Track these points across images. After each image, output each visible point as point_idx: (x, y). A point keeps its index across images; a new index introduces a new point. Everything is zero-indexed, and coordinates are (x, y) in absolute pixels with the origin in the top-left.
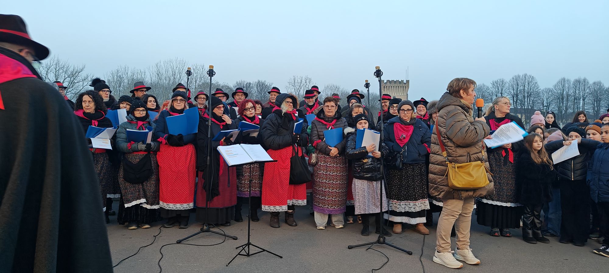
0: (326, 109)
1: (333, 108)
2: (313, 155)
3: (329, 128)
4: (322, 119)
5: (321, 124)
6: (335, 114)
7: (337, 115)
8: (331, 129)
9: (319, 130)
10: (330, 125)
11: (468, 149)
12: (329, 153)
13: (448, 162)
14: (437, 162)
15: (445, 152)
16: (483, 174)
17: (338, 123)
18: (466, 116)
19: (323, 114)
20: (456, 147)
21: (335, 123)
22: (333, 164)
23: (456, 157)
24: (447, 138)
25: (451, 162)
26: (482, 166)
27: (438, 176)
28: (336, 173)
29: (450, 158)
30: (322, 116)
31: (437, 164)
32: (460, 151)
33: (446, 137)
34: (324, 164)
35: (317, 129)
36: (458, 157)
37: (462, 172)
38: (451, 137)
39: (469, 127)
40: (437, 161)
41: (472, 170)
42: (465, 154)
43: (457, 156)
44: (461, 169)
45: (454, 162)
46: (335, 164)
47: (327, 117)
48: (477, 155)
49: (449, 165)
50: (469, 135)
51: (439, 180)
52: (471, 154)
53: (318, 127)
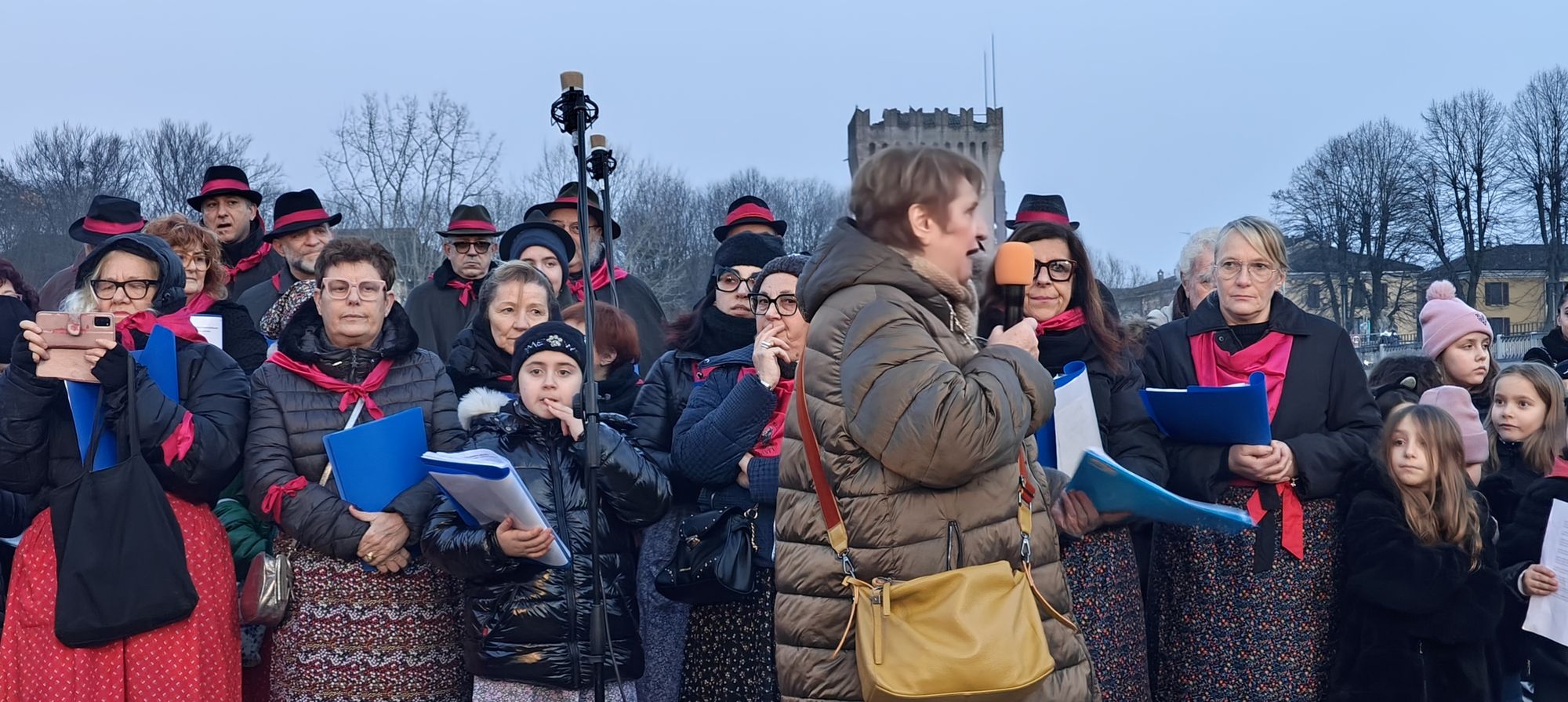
0: (332, 306)
1: (371, 296)
2: (268, 565)
3: (349, 411)
4: (311, 360)
5: (304, 387)
6: (384, 332)
7: (391, 336)
8: (362, 418)
9: (295, 423)
10: (355, 395)
11: (946, 504)
12: (356, 548)
13: (852, 580)
14: (808, 580)
15: (839, 529)
16: (1025, 625)
17: (399, 381)
18: (933, 334)
19: (317, 334)
20: (891, 494)
21: (384, 381)
22: (380, 609)
23: (891, 545)
24: (852, 453)
25: (866, 575)
26: (1020, 587)
27: (814, 652)
28: (398, 656)
29: (863, 555)
30: (309, 345)
31: (809, 592)
32: (914, 514)
33: (849, 447)
34: (333, 612)
35: (284, 421)
36: (900, 545)
37: (925, 622)
38: (874, 446)
39: (952, 384)
40: (805, 575)
41: (967, 609)
42: (937, 528)
43: (898, 538)
44: (915, 609)
45: (878, 575)
46: (395, 606)
47: (339, 351)
48: (997, 527)
49: (856, 590)
50: (953, 425)
51: (817, 672)
52: (964, 525)
53: (289, 406)
